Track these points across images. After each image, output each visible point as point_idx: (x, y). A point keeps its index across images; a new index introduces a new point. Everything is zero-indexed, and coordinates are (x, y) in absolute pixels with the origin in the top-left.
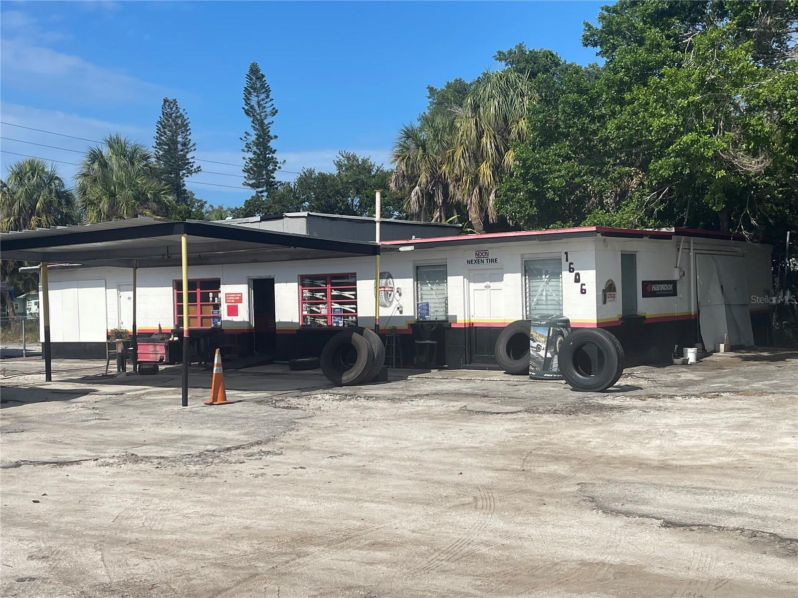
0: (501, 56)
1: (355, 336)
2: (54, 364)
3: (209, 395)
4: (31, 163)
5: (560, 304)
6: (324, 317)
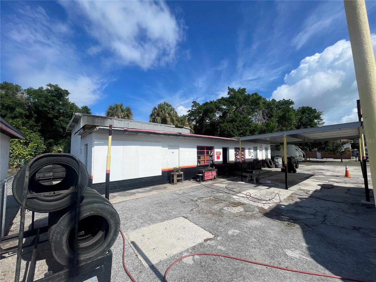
5: (267, 155)
6: (239, 159)
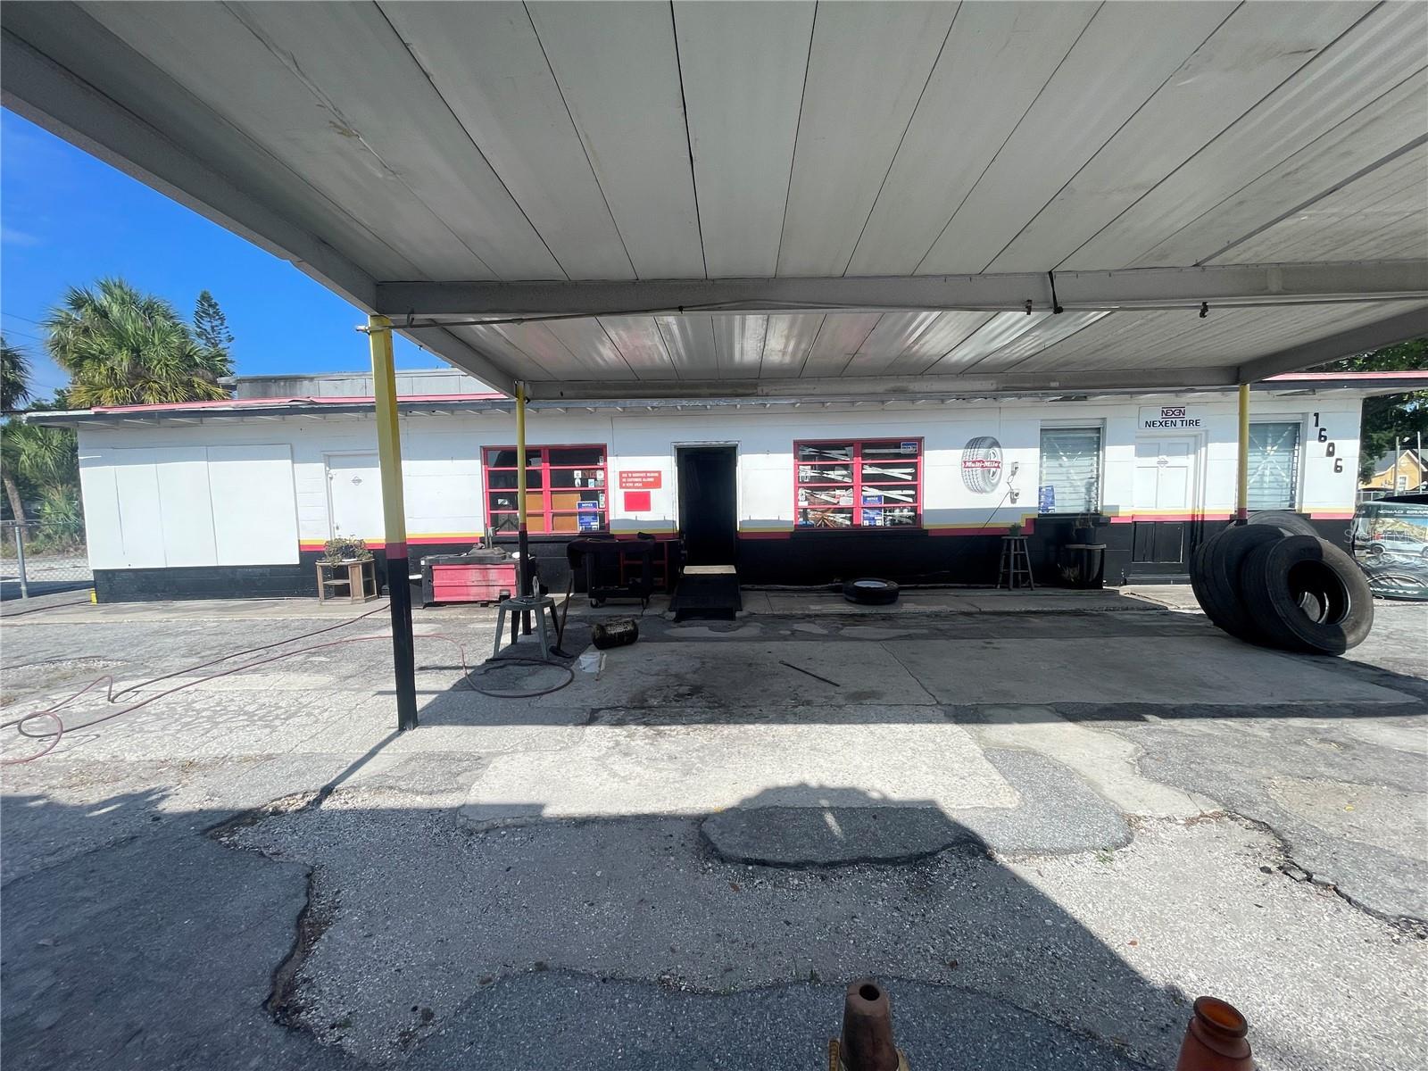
5: (1292, 487)
6: (845, 510)
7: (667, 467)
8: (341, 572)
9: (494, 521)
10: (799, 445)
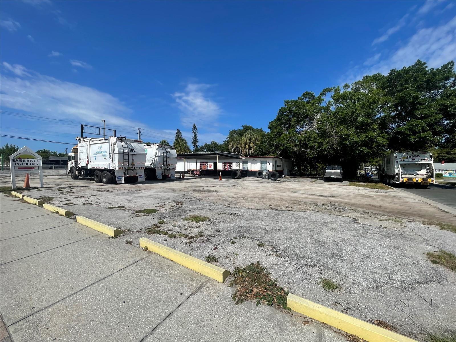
0: (243, 126)
1: (237, 171)
2: (186, 175)
3: (219, 179)
4: (164, 140)
5: (266, 168)
6: (227, 168)
7: (213, 164)
8: (189, 172)
9: (201, 168)
10: (223, 162)
